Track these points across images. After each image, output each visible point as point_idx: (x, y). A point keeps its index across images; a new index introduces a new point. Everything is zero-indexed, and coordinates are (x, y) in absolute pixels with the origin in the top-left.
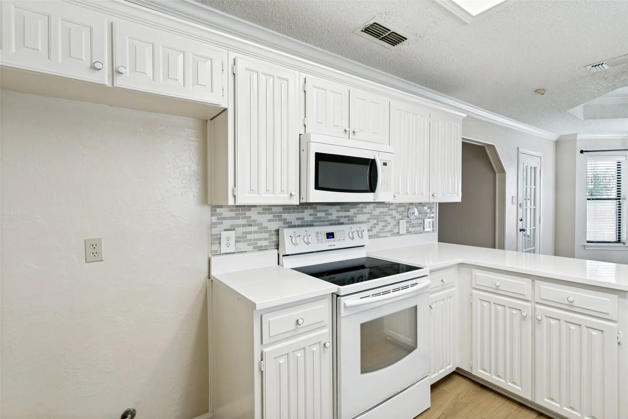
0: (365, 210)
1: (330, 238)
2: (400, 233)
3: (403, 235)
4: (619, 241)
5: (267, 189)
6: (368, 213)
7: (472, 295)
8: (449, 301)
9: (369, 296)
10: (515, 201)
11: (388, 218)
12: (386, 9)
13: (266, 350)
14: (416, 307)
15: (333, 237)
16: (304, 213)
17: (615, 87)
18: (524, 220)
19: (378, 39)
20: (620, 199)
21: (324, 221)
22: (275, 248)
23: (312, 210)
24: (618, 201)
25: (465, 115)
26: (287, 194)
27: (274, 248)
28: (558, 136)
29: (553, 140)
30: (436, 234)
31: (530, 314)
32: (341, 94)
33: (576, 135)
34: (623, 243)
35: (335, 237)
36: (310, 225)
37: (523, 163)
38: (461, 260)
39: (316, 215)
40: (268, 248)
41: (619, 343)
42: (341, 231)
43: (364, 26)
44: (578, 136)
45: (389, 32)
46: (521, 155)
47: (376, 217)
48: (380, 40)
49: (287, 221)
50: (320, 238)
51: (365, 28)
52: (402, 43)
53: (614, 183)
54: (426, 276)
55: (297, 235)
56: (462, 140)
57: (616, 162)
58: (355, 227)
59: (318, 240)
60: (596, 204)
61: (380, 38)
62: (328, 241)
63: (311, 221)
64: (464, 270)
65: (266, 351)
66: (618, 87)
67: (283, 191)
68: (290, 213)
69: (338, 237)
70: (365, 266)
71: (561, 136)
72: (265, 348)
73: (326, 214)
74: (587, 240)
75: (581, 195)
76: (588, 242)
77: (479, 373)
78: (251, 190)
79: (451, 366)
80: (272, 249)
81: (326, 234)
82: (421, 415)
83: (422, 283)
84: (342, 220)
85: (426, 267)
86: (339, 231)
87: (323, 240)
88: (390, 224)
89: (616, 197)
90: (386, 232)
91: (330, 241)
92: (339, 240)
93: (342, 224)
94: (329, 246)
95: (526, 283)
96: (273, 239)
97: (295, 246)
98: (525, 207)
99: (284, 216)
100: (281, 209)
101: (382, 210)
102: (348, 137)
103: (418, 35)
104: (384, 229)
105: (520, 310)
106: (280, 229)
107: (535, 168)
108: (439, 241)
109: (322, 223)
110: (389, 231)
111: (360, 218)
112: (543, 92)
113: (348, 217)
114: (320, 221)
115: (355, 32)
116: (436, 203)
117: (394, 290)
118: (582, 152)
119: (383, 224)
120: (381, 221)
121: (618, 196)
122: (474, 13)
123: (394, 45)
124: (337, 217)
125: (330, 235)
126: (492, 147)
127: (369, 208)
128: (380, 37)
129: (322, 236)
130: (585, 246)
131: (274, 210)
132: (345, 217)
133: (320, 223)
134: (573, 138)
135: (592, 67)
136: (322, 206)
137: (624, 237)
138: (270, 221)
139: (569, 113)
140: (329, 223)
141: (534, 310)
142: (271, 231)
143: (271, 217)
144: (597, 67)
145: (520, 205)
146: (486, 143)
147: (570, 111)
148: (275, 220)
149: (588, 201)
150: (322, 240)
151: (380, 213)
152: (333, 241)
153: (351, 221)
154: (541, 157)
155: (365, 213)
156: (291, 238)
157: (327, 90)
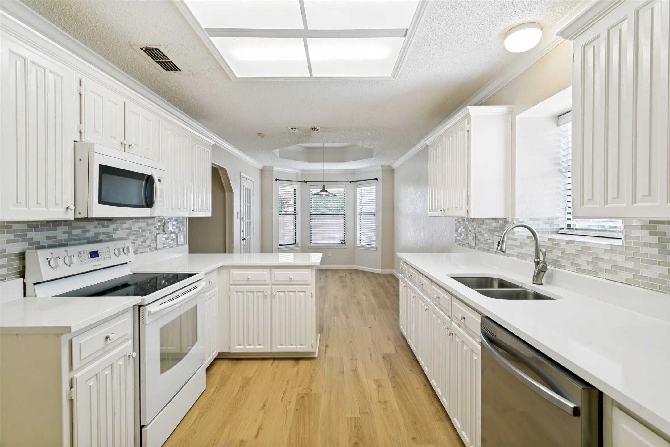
0: (125, 226)
1: (95, 257)
2: (158, 248)
3: (159, 249)
4: (295, 244)
5: (39, 202)
6: (128, 229)
7: (230, 291)
8: (214, 298)
9: (166, 302)
10: (239, 216)
11: (147, 234)
12: (174, 45)
13: (77, 375)
14: (196, 306)
15: (98, 256)
16: (56, 230)
17: (299, 142)
18: (244, 231)
19: (154, 61)
20: (295, 214)
21: (80, 240)
22: (17, 277)
23: (67, 227)
24: (294, 215)
25: (213, 143)
26: (62, 208)
27: (15, 277)
28: (263, 166)
29: (259, 169)
30: (187, 246)
31: (269, 293)
32: (118, 105)
33: (273, 167)
34: (297, 244)
35: (99, 256)
36: (64, 245)
37: (243, 185)
38: (221, 264)
39: (71, 232)
40: (7, 278)
41: (312, 296)
42: (106, 249)
43: (145, 46)
44: (274, 168)
45: (167, 60)
46: (242, 179)
47: (135, 233)
48: (155, 62)
49: (34, 241)
50: (83, 258)
51: (146, 48)
52: (175, 72)
53: (292, 202)
54: (201, 279)
55: (55, 257)
56: (212, 164)
57: (293, 189)
58: (119, 244)
59: (81, 260)
60: (284, 218)
61: (157, 61)
62: (93, 261)
63: (65, 240)
64: (223, 271)
65: (77, 377)
66: (300, 143)
67: (58, 204)
68: (38, 232)
69: (103, 255)
70: (128, 283)
71: (265, 166)
72: (75, 374)
73: (83, 232)
74: (280, 244)
75: (276, 212)
76: (280, 245)
77: (237, 348)
78: (17, 202)
79: (215, 352)
80: (12, 278)
81: (89, 253)
82: (200, 397)
83: (202, 285)
84: (101, 237)
85: (201, 272)
86: (104, 249)
87: (87, 260)
88: (148, 239)
89: (293, 213)
90: (144, 247)
91: (94, 260)
92: (104, 258)
93: (101, 241)
94: (94, 266)
95: (266, 272)
96: (13, 266)
97: (54, 270)
98: (244, 221)
99: (30, 235)
100: (25, 226)
101: (140, 225)
102: (124, 151)
103: (191, 72)
104: (143, 245)
105: (263, 292)
106: (27, 251)
107: (250, 189)
108: (190, 253)
109: (78, 242)
110: (148, 247)
111: (119, 234)
112: (263, 136)
113: (108, 233)
114: (75, 240)
115: (132, 46)
116: (187, 218)
117: (184, 294)
118: (276, 180)
119: (142, 239)
120: (140, 237)
121: (294, 213)
122: (238, 76)
123: (167, 70)
124: (95, 234)
125: (94, 254)
126: (224, 170)
127: (127, 224)
128: (157, 59)
129: (86, 255)
130: (278, 248)
131: (15, 227)
132: (104, 234)
133: (75, 242)
134: (270, 169)
135: (291, 128)
136: (78, 222)
137: (297, 241)
138: (8, 242)
139: (273, 152)
140: (85, 241)
141: (271, 289)
142: (11, 255)
143: (11, 236)
144: (293, 129)
145: (242, 219)
146: (221, 166)
147: (273, 151)
148: (17, 241)
149: (280, 216)
150: (85, 259)
151: (139, 228)
152: (98, 260)
153: (110, 238)
154: (253, 181)
155: (124, 229)
156: (48, 260)
157: (104, 98)
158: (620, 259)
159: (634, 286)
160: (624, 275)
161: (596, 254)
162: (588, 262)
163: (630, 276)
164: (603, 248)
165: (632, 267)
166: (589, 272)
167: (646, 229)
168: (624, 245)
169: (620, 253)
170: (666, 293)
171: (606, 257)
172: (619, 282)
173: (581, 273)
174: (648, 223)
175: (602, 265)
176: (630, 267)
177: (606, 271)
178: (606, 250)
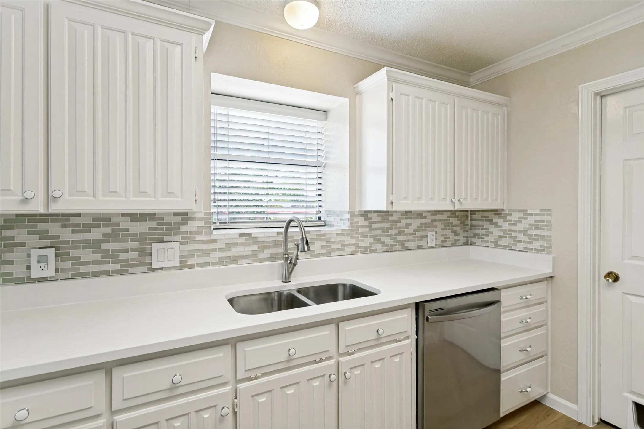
158: (348, 239)
159: (356, 254)
160: (349, 249)
161: (330, 238)
162: (323, 247)
163: (353, 249)
164: (335, 233)
165: (355, 242)
166: (324, 255)
167: (362, 217)
168: (350, 228)
169: (347, 234)
170: (372, 253)
171: (338, 239)
172: (346, 255)
173: (316, 258)
174: (363, 213)
175: (333, 246)
176: (353, 243)
177: (338, 249)
178: (338, 234)
